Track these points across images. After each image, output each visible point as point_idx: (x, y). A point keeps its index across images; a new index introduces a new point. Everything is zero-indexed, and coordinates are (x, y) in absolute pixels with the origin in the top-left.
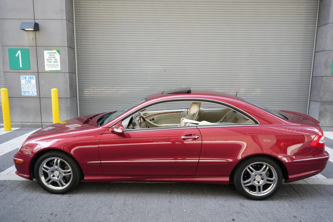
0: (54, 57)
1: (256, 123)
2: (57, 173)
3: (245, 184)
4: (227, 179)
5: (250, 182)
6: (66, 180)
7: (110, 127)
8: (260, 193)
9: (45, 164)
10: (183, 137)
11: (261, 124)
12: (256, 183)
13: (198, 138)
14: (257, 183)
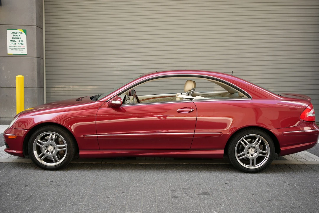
0: (19, 38)
1: (249, 97)
2: (51, 148)
3: (239, 157)
4: (222, 152)
5: (244, 155)
6: (60, 155)
7: (107, 102)
8: (253, 166)
9: (39, 139)
10: (179, 110)
11: (253, 98)
12: (249, 156)
13: (193, 111)
14: (251, 156)
